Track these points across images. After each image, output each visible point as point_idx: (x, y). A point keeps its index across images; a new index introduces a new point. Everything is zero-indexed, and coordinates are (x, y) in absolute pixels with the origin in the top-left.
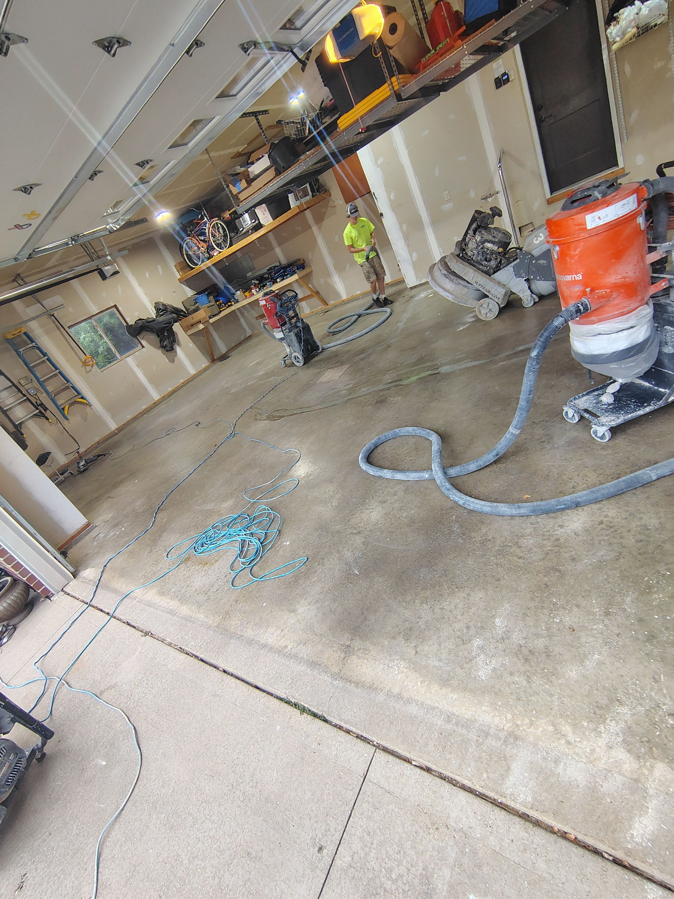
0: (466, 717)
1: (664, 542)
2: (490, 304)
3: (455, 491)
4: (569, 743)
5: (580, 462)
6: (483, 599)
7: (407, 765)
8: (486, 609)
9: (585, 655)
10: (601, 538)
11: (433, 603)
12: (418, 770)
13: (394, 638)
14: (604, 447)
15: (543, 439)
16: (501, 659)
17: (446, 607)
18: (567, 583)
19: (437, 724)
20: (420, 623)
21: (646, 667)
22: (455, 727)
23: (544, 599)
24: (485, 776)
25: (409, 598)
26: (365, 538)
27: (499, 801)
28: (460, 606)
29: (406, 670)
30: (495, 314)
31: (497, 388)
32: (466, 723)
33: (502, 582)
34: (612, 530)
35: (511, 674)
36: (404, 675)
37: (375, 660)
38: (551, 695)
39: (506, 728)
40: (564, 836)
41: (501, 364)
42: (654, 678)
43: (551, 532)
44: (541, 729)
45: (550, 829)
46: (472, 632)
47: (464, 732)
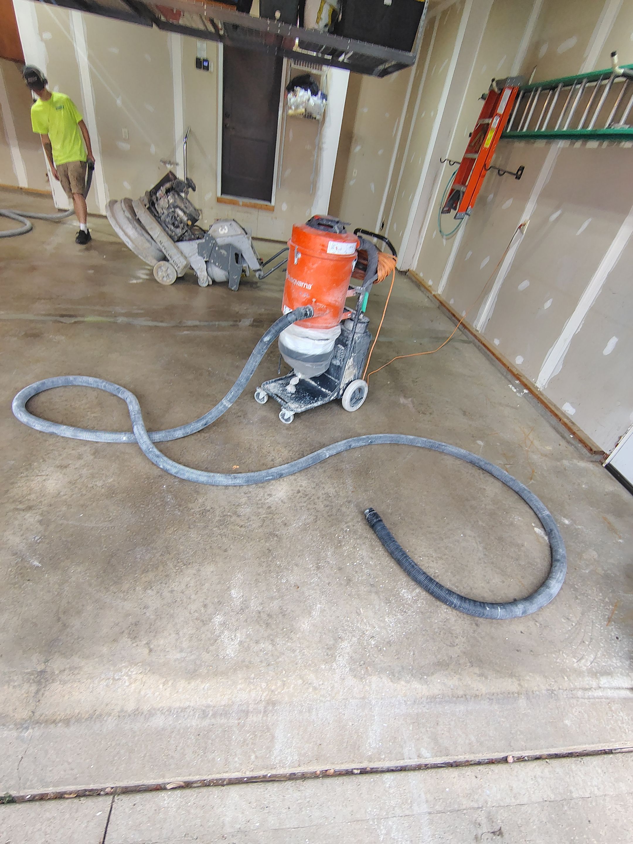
0: (223, 703)
1: (341, 506)
2: (169, 269)
3: (165, 458)
4: (315, 689)
5: (273, 438)
6: (215, 573)
7: (163, 794)
8: (219, 583)
9: (310, 606)
10: (301, 505)
11: (159, 587)
12: (178, 792)
13: (115, 640)
14: (288, 428)
15: (239, 414)
16: (245, 630)
17: (175, 589)
18: (285, 545)
19: (191, 726)
20: (148, 614)
21: (350, 605)
22: (213, 721)
23: (270, 563)
24: (253, 757)
25: (126, 586)
26: (42, 514)
27: (269, 775)
28: (192, 584)
29: (141, 676)
30: (171, 281)
31: (186, 356)
32: (224, 710)
33: (230, 552)
34: (307, 497)
35: (257, 642)
36: (138, 683)
37: (92, 678)
38: (294, 651)
39: (263, 699)
40: (325, 775)
41: (186, 332)
42: (357, 612)
43: (263, 500)
44: (292, 686)
45: (315, 776)
46: (210, 610)
47: (223, 721)
